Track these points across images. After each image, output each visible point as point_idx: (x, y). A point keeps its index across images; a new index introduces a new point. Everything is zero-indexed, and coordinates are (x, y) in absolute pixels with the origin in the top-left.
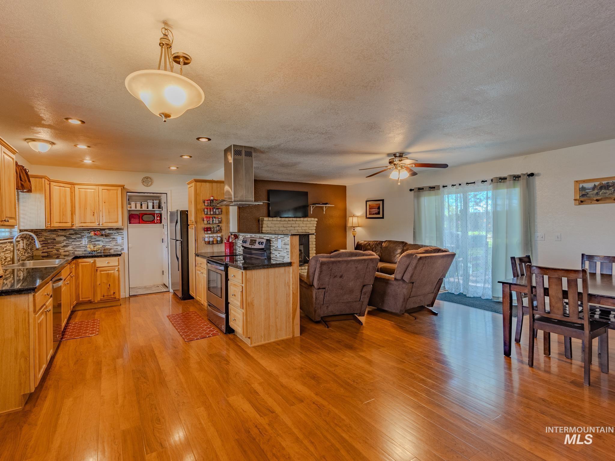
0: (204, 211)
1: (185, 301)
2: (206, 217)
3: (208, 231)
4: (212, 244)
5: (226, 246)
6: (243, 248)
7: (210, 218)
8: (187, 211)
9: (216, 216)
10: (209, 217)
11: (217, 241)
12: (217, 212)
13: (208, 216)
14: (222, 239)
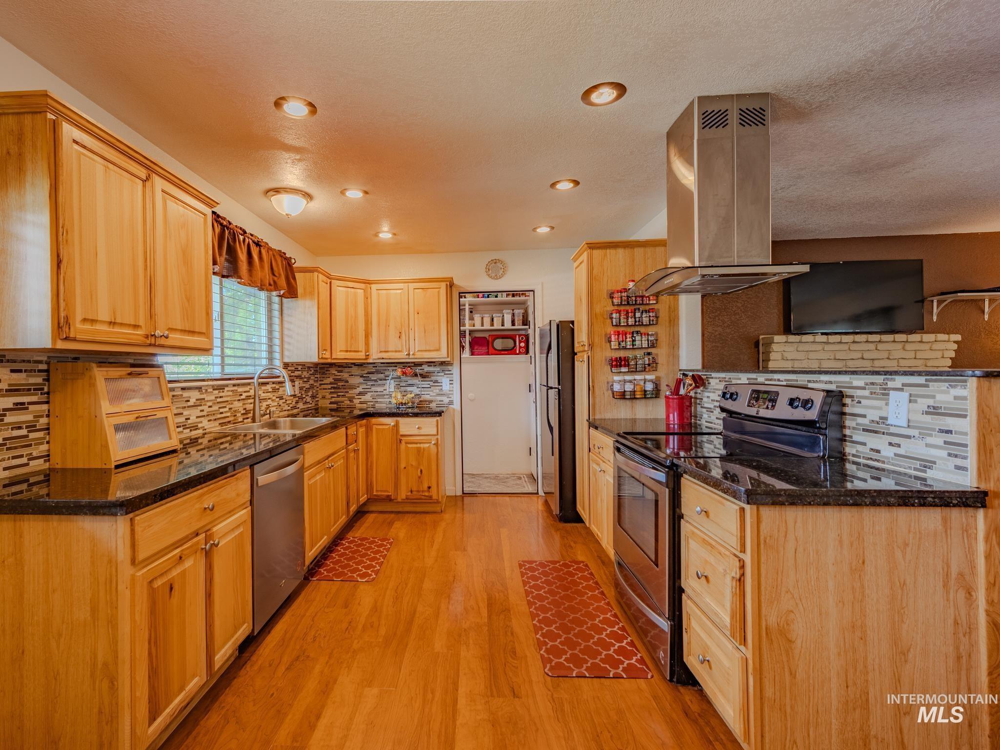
0: (611, 318)
1: (566, 524)
2: (615, 332)
3: (621, 366)
4: (630, 399)
5: (668, 406)
6: (724, 415)
7: (626, 334)
8: (572, 322)
9: (642, 330)
10: (623, 331)
11: (645, 391)
12: (645, 320)
13: (621, 329)
14: (656, 388)
